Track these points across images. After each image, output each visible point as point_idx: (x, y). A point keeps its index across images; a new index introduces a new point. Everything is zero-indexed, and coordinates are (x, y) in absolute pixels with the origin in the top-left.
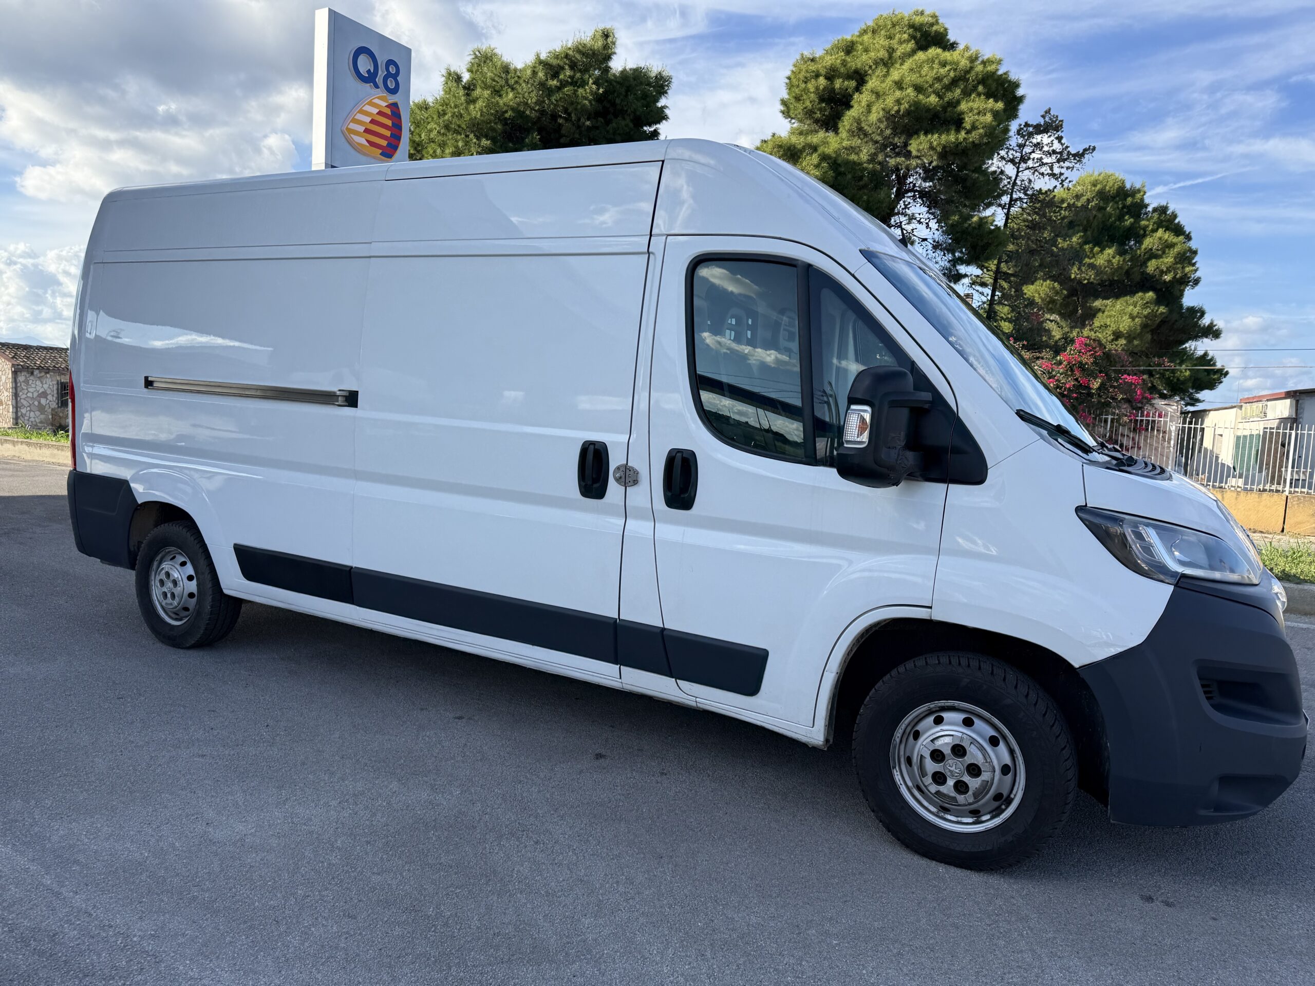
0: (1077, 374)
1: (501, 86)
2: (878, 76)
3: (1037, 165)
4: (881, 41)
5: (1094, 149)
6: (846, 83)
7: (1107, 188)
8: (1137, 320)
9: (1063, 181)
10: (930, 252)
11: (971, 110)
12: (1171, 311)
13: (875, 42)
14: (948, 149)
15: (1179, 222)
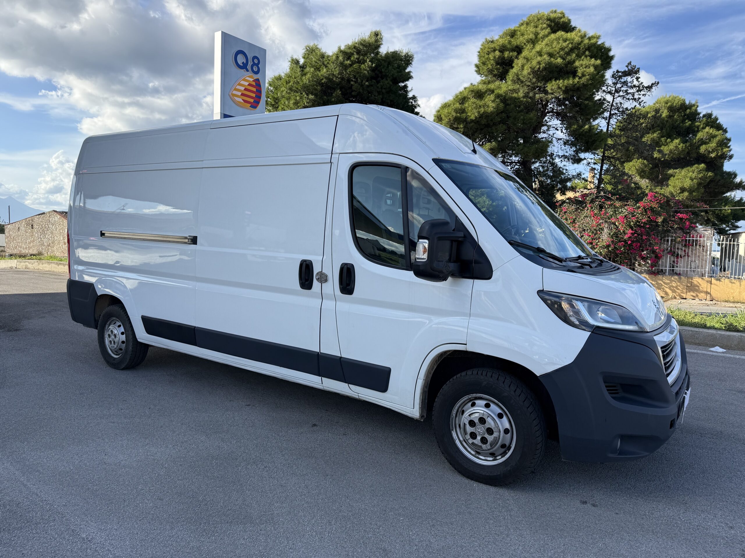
0: (649, 214)
1: (320, 65)
2: (528, 49)
3: (625, 94)
4: (531, 29)
5: (658, 83)
6: (511, 54)
7: (674, 104)
8: (695, 180)
9: (640, 102)
10: (563, 146)
11: (582, 65)
12: (716, 175)
13: (527, 29)
14: (568, 88)
15: (719, 122)
